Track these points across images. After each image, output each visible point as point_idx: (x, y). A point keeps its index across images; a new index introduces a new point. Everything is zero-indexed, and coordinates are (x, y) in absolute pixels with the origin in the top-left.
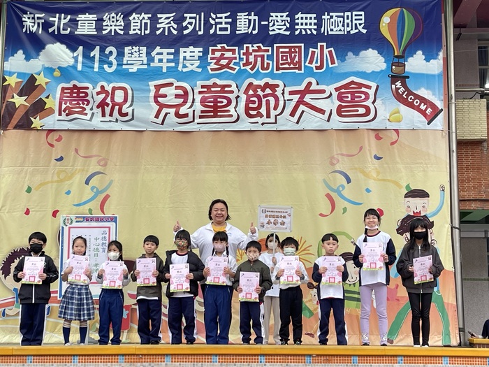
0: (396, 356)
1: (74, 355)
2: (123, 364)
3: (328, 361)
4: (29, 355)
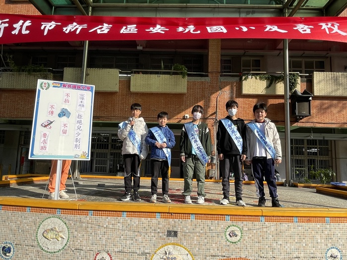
1: (123, 212)
2: (159, 219)
4: (90, 210)
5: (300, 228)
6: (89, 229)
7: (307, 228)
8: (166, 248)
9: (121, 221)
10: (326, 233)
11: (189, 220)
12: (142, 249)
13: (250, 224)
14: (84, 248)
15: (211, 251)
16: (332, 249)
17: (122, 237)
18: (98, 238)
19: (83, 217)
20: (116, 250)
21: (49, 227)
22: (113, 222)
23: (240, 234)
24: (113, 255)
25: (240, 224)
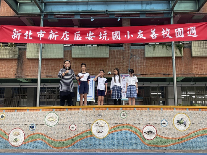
0: (174, 108)
1: (80, 108)
2: (95, 111)
3: (154, 109)
4: (67, 108)
5: (150, 112)
6: (67, 116)
7: (153, 112)
8: (97, 121)
9: (79, 112)
10: (161, 114)
11: (106, 110)
12: (88, 122)
13: (130, 111)
14: (65, 123)
15: (115, 122)
16: (164, 121)
17: (80, 118)
18: (71, 119)
19: (64, 111)
20: (78, 123)
21: (50, 117)
22: (76, 113)
23: (126, 115)
24: (77, 125)
25: (126, 111)
